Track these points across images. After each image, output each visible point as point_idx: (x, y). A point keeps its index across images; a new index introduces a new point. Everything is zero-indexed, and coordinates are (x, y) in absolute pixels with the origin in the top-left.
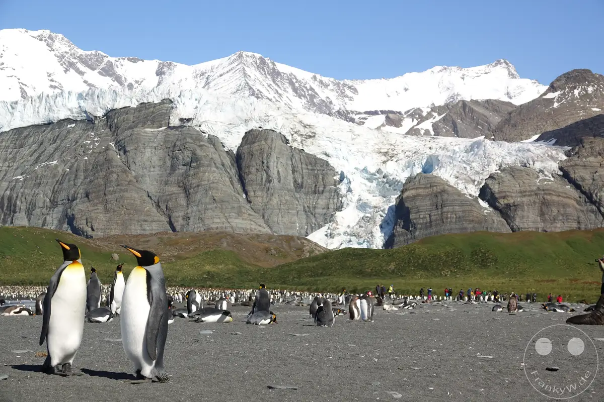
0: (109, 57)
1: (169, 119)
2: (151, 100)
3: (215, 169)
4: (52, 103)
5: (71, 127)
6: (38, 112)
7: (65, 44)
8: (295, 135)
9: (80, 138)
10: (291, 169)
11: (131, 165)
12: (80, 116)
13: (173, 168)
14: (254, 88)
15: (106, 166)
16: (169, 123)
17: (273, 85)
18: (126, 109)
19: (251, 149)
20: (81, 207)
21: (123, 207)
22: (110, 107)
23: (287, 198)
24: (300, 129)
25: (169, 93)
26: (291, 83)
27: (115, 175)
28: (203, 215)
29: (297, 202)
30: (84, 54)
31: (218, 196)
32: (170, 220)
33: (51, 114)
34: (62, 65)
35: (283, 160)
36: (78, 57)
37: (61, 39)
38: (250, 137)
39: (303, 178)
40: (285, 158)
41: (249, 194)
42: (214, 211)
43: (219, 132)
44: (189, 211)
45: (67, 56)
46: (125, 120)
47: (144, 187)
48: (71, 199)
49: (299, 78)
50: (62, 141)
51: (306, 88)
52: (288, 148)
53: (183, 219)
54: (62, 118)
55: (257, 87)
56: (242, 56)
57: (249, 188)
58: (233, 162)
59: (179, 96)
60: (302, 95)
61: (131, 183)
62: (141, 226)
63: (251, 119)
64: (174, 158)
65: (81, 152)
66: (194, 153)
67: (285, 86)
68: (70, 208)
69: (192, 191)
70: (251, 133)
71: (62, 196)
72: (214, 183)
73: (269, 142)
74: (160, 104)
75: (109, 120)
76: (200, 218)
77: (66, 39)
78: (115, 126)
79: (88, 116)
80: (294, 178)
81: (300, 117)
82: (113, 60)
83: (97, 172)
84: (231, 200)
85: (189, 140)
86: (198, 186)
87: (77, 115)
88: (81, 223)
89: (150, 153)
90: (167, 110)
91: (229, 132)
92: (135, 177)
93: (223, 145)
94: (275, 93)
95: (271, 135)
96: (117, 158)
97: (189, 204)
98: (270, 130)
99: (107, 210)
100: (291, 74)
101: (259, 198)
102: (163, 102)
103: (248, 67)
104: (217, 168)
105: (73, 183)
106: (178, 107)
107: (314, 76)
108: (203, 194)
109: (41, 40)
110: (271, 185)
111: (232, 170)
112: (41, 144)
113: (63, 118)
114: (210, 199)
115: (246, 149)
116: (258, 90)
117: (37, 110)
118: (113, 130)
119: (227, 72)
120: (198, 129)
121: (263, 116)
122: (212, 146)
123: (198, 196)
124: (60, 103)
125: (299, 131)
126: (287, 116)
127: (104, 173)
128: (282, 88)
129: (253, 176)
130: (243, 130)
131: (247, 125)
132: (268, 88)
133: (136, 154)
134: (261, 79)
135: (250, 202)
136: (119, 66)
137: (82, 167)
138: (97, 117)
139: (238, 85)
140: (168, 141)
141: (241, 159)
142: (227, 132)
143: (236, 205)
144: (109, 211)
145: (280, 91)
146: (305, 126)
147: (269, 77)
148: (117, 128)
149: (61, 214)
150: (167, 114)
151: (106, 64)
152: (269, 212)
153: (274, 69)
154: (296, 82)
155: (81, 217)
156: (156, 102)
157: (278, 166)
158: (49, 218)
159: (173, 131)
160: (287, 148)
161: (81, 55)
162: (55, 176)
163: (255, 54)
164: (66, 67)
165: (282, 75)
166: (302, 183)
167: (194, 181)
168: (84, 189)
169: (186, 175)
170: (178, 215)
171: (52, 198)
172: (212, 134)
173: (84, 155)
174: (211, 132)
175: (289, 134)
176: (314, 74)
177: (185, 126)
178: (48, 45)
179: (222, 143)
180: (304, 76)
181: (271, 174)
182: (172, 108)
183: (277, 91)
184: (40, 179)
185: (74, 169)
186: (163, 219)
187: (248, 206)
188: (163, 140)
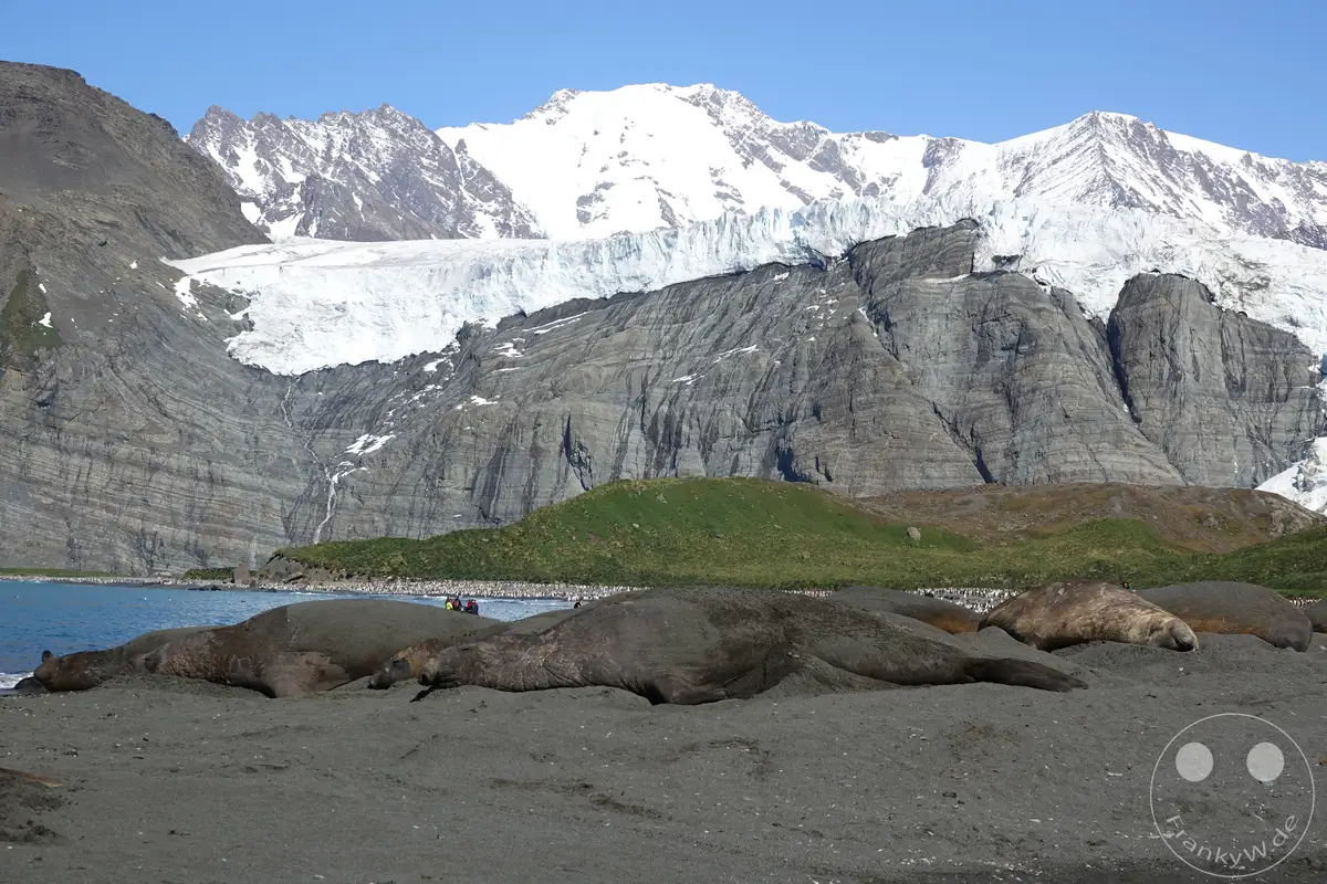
0: (830, 133)
1: (973, 258)
2: (935, 223)
3: (1067, 356)
4: (744, 232)
5: (781, 280)
6: (717, 251)
7: (743, 110)
8: (1227, 284)
9: (799, 299)
10: (1220, 351)
11: (900, 352)
12: (797, 256)
13: (983, 356)
14: (1123, 184)
15: (851, 355)
16: (972, 266)
17: (1163, 178)
18: (887, 242)
19: (1139, 314)
20: (804, 434)
21: (885, 433)
22: (856, 238)
23: (1214, 411)
24: (1236, 272)
25: (970, 207)
26: (1200, 173)
27: (870, 372)
28: (1046, 447)
29: (1234, 420)
30: (780, 129)
31: (1074, 408)
32: (979, 457)
33: (742, 255)
34: (738, 152)
35: (1204, 335)
36: (770, 136)
37: (735, 100)
38: (1135, 290)
39: (1244, 370)
40: (1207, 330)
41: (1135, 403)
42: (1066, 439)
43: (1073, 281)
44: (1018, 439)
45: (747, 133)
46: (886, 261)
47: (927, 393)
48: (784, 418)
49: (1216, 162)
50: (765, 306)
51: (1230, 181)
52: (1216, 310)
53: (1006, 456)
54: (764, 261)
55: (1130, 182)
56: (1097, 121)
57: (1135, 392)
58: (1101, 341)
59: (991, 214)
60: (1222, 197)
61: (901, 386)
62: (923, 470)
63: (1137, 254)
64: (984, 335)
65: (801, 325)
66: (1024, 325)
67: (1186, 178)
68: (784, 438)
69: (1021, 400)
70: (1138, 282)
71: (769, 413)
72: (1064, 383)
73: (1175, 297)
74: (954, 229)
75: (855, 265)
76: (1039, 454)
77: (744, 100)
78: (867, 274)
79: (813, 258)
80: (1227, 371)
81: (1235, 247)
82: (836, 137)
83: (835, 365)
84: (1100, 416)
85: (1014, 299)
86: (1034, 391)
87: (792, 256)
88: (805, 465)
89: (936, 326)
90: (968, 241)
91: (1092, 281)
92: (910, 375)
93: (1081, 308)
94: (1167, 195)
95: (1179, 285)
96: (872, 337)
97: (1018, 425)
98: (1176, 275)
99: (855, 441)
100: (1199, 154)
101: (1156, 411)
102: (960, 224)
103: (1110, 142)
104: (1071, 354)
105: (788, 388)
106: (989, 233)
107: (1246, 156)
108: (1043, 405)
109: (697, 104)
110: (1181, 385)
111: (1101, 357)
112: (724, 315)
113: (766, 262)
114: (1058, 414)
115: (1127, 314)
116: (1131, 189)
117: (714, 247)
118: (863, 283)
119: (1068, 155)
120: (1030, 276)
121: (1160, 246)
122: (1060, 310)
123: (1035, 410)
124: (760, 233)
125: (1235, 276)
126: (1210, 246)
127: (849, 368)
128: (1181, 184)
129: (1143, 369)
130: (1120, 277)
131: (1128, 267)
132: (1152, 184)
133: (909, 329)
134: (1137, 167)
135: (1137, 420)
136: (851, 151)
137: (805, 357)
138: (830, 258)
139: (1090, 181)
140: (972, 302)
141: (1119, 334)
142: (1090, 280)
143: (1110, 427)
144: (859, 441)
145: (1176, 190)
146: (1247, 266)
147: (1153, 162)
148: (872, 278)
149: (765, 448)
150: (969, 250)
151: (824, 147)
152: (1178, 439)
153: (1162, 145)
154: (1210, 170)
155: (805, 455)
156: (946, 225)
157: (1194, 346)
158: (743, 457)
159: (982, 282)
160: (1211, 310)
161: (776, 131)
162: (753, 375)
163: (1125, 117)
164: (745, 155)
165: (1181, 156)
166: (1243, 380)
167: (1025, 381)
168: (811, 400)
169: (1009, 369)
170: (995, 447)
171: (749, 419)
172: (1060, 286)
173: (809, 335)
174: (1056, 281)
175: (1215, 282)
176: (1245, 152)
177: (1006, 272)
178: (710, 113)
179: (1078, 303)
180: (1224, 156)
181: (1180, 363)
182: (978, 236)
183: (1169, 189)
184: (725, 382)
185: (790, 361)
186: (966, 456)
187: (1134, 428)
188: (963, 300)
